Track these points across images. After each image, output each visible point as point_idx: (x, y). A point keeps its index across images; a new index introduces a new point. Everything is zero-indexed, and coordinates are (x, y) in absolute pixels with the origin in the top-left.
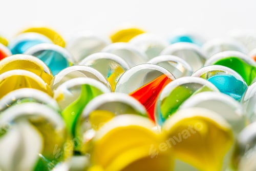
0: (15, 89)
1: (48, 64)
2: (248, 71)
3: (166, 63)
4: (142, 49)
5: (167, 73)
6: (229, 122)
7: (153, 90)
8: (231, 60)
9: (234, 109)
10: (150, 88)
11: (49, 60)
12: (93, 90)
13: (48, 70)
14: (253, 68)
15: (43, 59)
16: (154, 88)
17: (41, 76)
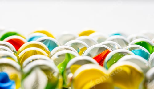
0: (32, 55)
1: (48, 46)
2: (151, 48)
3: (108, 45)
4: (96, 39)
5: (109, 49)
6: (142, 69)
7: (102, 58)
8: (142, 43)
9: (145, 64)
10: (100, 57)
11: (48, 44)
12: (71, 55)
13: (47, 49)
14: (153, 47)
15: (45, 44)
16: (102, 56)
17: (44, 51)
